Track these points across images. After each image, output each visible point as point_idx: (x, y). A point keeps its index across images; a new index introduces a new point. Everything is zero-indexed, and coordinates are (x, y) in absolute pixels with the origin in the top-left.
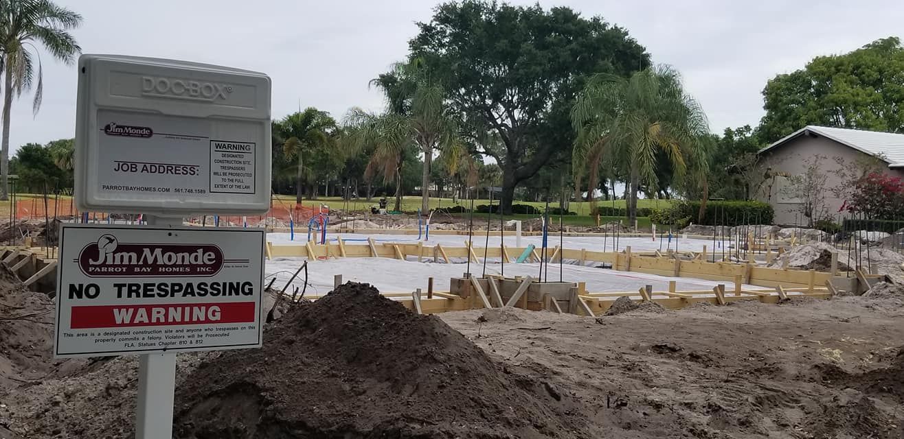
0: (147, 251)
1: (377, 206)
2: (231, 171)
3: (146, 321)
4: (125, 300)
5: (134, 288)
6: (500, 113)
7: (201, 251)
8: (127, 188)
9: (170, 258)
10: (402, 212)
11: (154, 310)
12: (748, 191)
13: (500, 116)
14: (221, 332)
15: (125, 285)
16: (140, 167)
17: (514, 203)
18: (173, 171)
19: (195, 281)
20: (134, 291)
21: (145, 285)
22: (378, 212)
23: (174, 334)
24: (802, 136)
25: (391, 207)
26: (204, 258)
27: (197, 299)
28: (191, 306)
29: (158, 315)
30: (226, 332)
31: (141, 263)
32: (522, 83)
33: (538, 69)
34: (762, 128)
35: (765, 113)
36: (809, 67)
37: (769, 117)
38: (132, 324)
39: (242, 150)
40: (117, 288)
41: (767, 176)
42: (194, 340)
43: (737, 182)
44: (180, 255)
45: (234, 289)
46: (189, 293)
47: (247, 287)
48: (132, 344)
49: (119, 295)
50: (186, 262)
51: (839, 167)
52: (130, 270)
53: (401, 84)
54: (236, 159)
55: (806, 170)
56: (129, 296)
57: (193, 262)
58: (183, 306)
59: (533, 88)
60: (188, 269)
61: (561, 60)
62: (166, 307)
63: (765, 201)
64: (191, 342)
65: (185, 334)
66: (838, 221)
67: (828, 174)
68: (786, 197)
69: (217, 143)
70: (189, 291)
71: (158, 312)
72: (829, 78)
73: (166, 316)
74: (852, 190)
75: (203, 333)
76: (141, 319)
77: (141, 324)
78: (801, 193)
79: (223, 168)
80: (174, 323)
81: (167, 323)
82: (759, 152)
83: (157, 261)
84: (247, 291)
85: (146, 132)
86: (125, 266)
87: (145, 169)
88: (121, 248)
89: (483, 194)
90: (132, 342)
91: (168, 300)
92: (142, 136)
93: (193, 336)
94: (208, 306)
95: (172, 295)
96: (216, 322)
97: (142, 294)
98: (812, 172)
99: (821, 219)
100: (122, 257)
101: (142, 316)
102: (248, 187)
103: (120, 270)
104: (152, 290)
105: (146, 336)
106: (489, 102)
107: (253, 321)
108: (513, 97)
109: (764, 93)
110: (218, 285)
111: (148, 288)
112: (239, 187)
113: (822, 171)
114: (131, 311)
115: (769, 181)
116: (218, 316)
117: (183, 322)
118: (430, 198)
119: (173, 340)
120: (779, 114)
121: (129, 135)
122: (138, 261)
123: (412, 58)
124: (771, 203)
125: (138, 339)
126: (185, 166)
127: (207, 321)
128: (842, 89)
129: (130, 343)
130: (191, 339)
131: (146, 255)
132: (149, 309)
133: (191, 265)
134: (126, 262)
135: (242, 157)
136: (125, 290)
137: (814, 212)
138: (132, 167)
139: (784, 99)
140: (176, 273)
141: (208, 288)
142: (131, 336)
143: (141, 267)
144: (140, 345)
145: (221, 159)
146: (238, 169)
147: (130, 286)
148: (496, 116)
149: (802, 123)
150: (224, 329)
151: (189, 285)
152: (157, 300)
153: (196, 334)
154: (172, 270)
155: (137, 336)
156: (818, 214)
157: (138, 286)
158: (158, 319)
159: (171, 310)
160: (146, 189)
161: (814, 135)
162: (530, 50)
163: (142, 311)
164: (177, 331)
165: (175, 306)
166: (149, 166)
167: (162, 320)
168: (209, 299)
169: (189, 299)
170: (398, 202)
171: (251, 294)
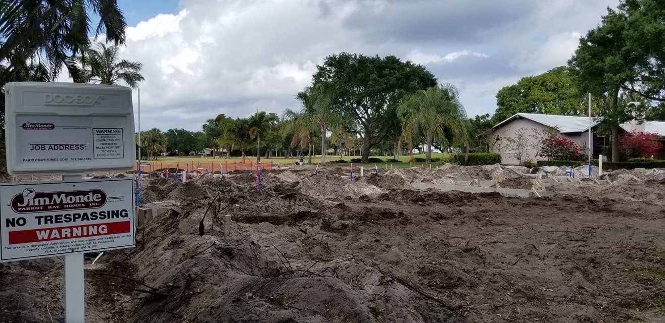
0: (55, 196)
1: (298, 161)
2: (107, 146)
3: (58, 236)
4: (43, 225)
5: (49, 218)
6: (360, 111)
7: (91, 194)
8: (39, 160)
9: (71, 199)
10: (312, 164)
11: (63, 230)
12: (488, 148)
13: (361, 113)
14: (109, 240)
15: (42, 217)
16: (47, 147)
17: (369, 157)
18: (69, 148)
19: (89, 211)
20: (49, 220)
21: (56, 216)
22: (299, 164)
23: (78, 243)
24: (515, 119)
25: (306, 161)
26: (93, 198)
27: (91, 222)
28: (88, 226)
29: (66, 233)
30: (112, 239)
31: (52, 203)
32: (371, 95)
33: (380, 88)
34: (496, 115)
35: (498, 107)
36: (519, 83)
37: (500, 109)
38: (49, 239)
39: (114, 133)
40: (37, 219)
41: (498, 139)
42: (91, 246)
43: (483, 143)
44: (77, 197)
45: (116, 214)
46: (85, 219)
47: (124, 213)
48: (50, 251)
49: (39, 223)
50: (82, 201)
51: (535, 133)
52: (45, 208)
53: (309, 98)
54: (111, 139)
55: (517, 136)
56: (46, 223)
57: (87, 200)
58: (82, 227)
59: (377, 98)
60: (84, 205)
61: (391, 83)
62: (71, 228)
63: (496, 152)
64: (89, 247)
65: (85, 242)
66: (535, 162)
67: (529, 138)
68: (507, 150)
69: (98, 130)
70: (85, 217)
71: (66, 231)
72: (530, 88)
73: (71, 233)
74: (542, 145)
75: (97, 241)
76: (55, 236)
77: (55, 239)
78: (515, 148)
79: (103, 144)
80: (77, 236)
81: (72, 237)
82: (493, 127)
83: (62, 202)
84: (124, 214)
85: (49, 126)
86: (42, 206)
87: (50, 148)
88: (38, 196)
89: (358, 153)
90: (50, 249)
91: (72, 224)
92: (48, 128)
93: (90, 243)
94: (98, 225)
95: (74, 221)
96: (105, 234)
97: (54, 222)
98: (520, 137)
99: (526, 161)
100: (39, 201)
101: (55, 234)
102: (119, 154)
103: (39, 208)
104: (61, 219)
105: (59, 245)
106: (355, 105)
107: (129, 232)
108: (367, 103)
109: (497, 96)
110: (105, 213)
111: (58, 217)
112: (113, 154)
113: (525, 136)
114: (48, 232)
115: (499, 142)
116: (106, 231)
117: (82, 236)
118: (326, 156)
119: (77, 247)
120: (505, 107)
121: (39, 128)
122: (50, 202)
123: (315, 84)
124: (500, 153)
125: (54, 248)
126: (77, 145)
127: (99, 234)
128: (536, 93)
129: (49, 250)
130: (89, 245)
131: (55, 199)
132: (60, 230)
133: (85, 202)
134: (42, 203)
135: (115, 137)
136: (43, 220)
137: (522, 157)
138: (42, 147)
139: (508, 99)
140: (75, 208)
141: (98, 215)
142: (50, 246)
143: (52, 206)
144: (55, 251)
145: (100, 139)
146: (112, 144)
147: (46, 217)
148: (359, 112)
149: (516, 111)
150: (111, 238)
151: (85, 214)
152: (64, 224)
153: (92, 242)
154: (73, 206)
155: (53, 246)
156: (524, 158)
157: (51, 217)
158: (66, 235)
159: (74, 229)
160: (52, 160)
161: (521, 118)
162: (375, 78)
163: (55, 231)
164: (79, 241)
165: (77, 227)
166: (53, 146)
167: (69, 235)
168: (99, 221)
169: (86, 222)
170: (310, 158)
171: (127, 216)
